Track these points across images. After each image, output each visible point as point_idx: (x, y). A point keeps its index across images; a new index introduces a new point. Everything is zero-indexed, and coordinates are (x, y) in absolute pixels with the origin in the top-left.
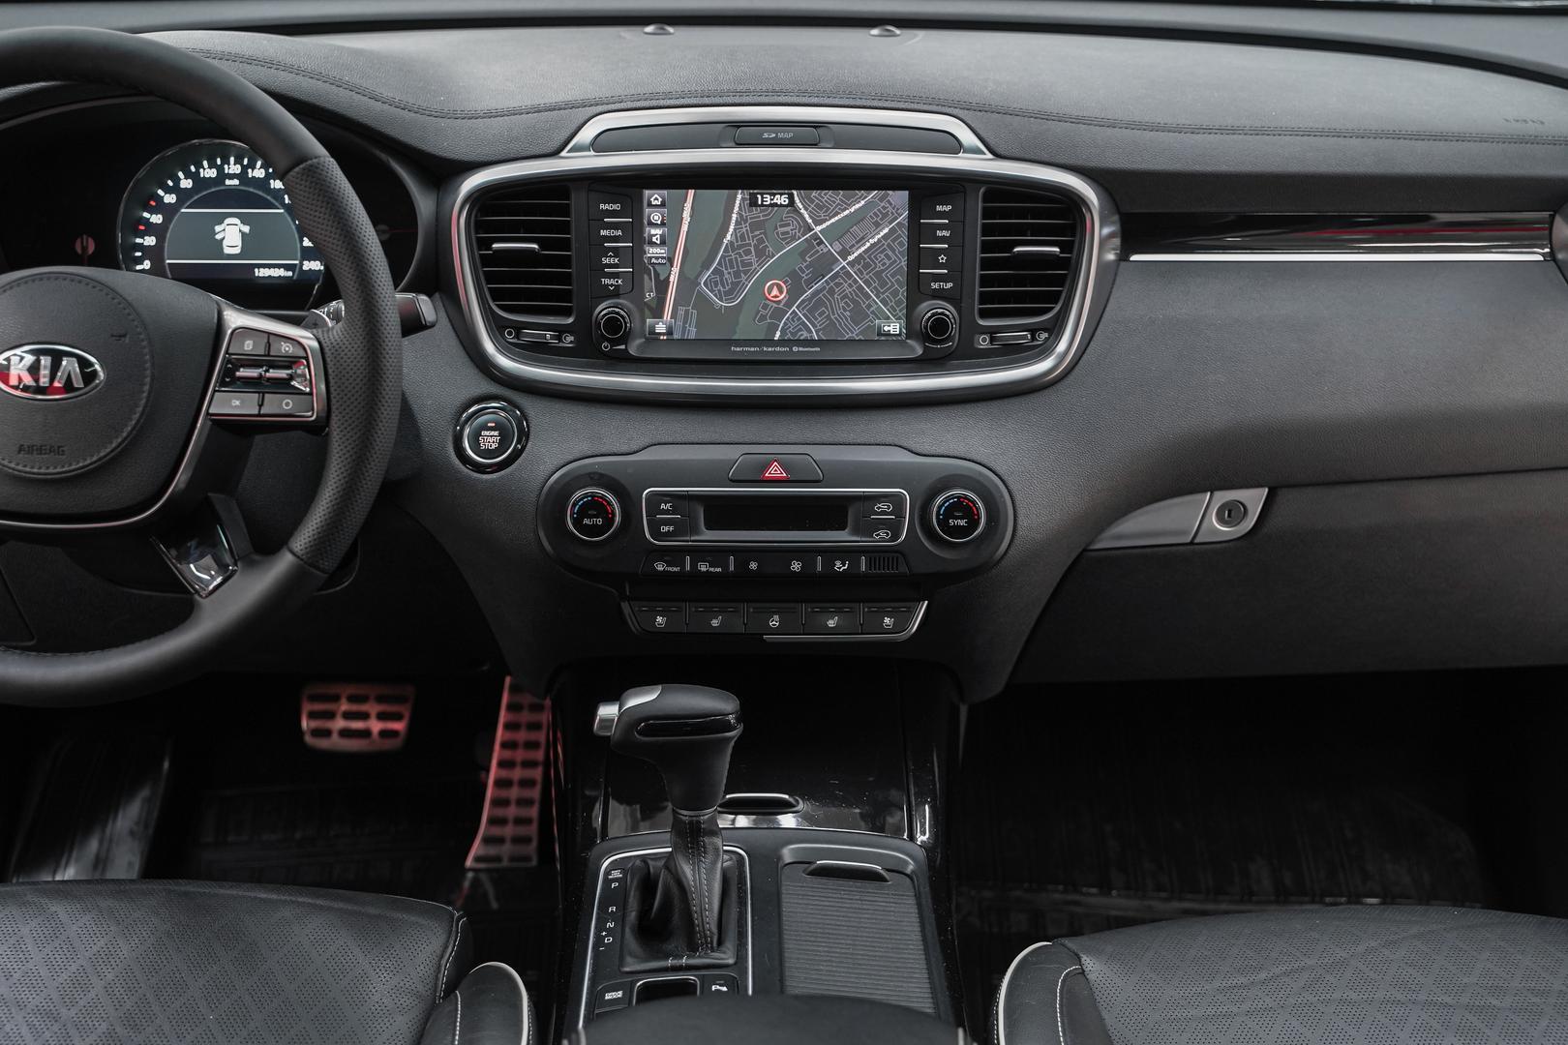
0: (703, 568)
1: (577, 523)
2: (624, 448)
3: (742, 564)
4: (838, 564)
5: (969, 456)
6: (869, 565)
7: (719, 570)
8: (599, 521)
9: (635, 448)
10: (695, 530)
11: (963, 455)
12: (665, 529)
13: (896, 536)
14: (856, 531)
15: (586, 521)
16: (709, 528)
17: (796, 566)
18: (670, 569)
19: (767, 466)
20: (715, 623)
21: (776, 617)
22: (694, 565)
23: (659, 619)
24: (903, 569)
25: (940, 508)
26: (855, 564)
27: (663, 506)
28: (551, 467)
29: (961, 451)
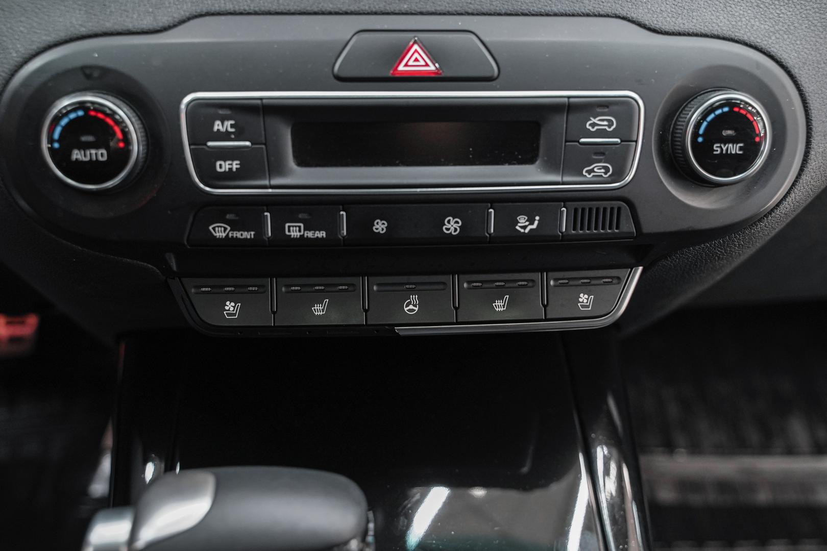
0: (294, 231)
1: (61, 157)
2: (147, 22)
3: (361, 225)
4: (522, 220)
5: (738, 35)
6: (574, 222)
7: (322, 234)
8: (101, 154)
9: (164, 20)
10: (277, 168)
11: (727, 34)
12: (223, 166)
13: (618, 174)
14: (552, 165)
15: (77, 155)
16: (302, 161)
17: (452, 226)
18: (238, 234)
19: (401, 53)
20: (319, 310)
21: (414, 298)
22: (278, 228)
23: (230, 306)
24: (628, 226)
25: (698, 125)
26: (550, 219)
27: (218, 126)
28: (15, 56)
29: (722, 26)
